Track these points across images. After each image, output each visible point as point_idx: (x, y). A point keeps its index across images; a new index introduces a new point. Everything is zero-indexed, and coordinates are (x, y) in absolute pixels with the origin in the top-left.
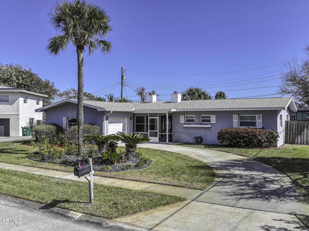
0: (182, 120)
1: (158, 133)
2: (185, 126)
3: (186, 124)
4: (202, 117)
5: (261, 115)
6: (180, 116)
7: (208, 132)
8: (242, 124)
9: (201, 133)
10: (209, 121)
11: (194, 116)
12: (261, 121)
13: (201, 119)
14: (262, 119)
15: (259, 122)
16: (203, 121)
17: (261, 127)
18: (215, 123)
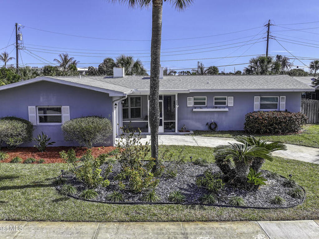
0: (190, 103)
1: (163, 121)
2: (194, 110)
3: (195, 108)
4: (216, 99)
5: (285, 97)
6: (188, 98)
7: (223, 117)
8: (262, 106)
9: (214, 119)
10: (224, 103)
11: (205, 97)
12: (285, 103)
13: (214, 101)
14: (285, 101)
15: (282, 104)
16: (216, 103)
17: (284, 110)
18: (233, 105)
